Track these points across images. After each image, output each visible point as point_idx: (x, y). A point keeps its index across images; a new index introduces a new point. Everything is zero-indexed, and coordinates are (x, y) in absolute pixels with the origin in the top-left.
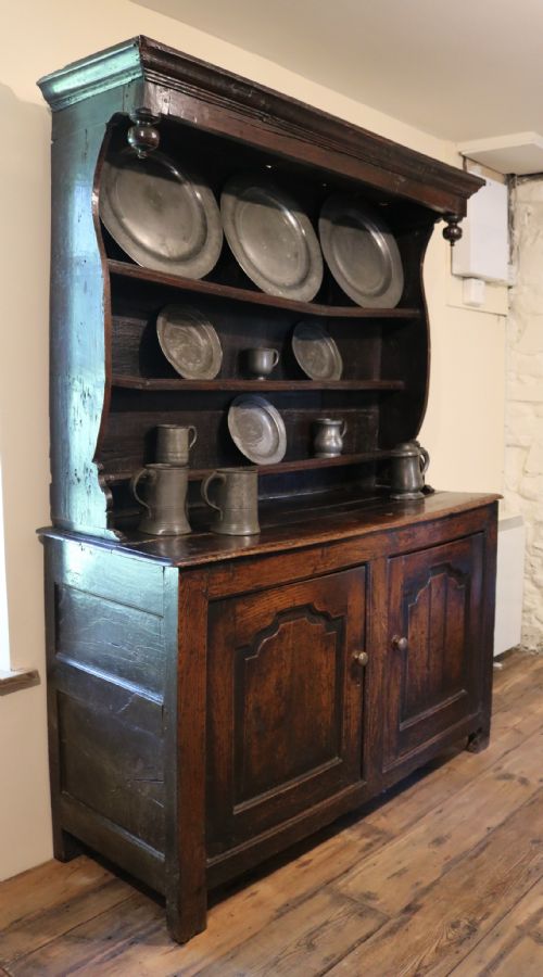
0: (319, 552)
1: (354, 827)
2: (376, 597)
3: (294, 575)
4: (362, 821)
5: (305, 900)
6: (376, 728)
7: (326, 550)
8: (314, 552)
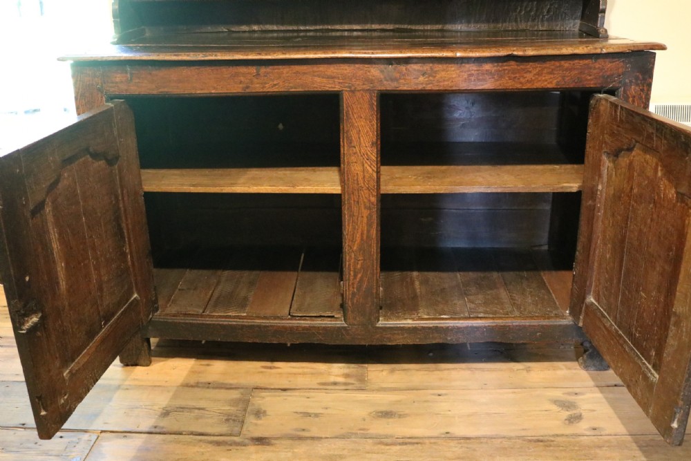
0: (253, 70)
1: (353, 365)
2: (353, 134)
3: (214, 88)
4: (366, 365)
5: (221, 388)
6: (359, 276)
7: (263, 70)
8: (243, 69)
